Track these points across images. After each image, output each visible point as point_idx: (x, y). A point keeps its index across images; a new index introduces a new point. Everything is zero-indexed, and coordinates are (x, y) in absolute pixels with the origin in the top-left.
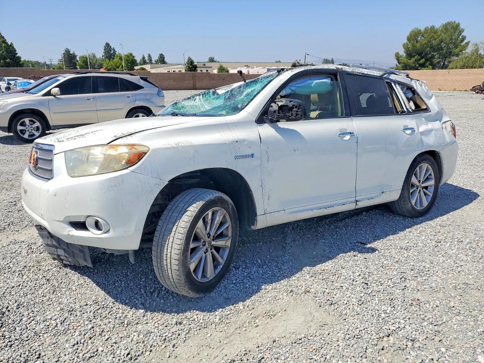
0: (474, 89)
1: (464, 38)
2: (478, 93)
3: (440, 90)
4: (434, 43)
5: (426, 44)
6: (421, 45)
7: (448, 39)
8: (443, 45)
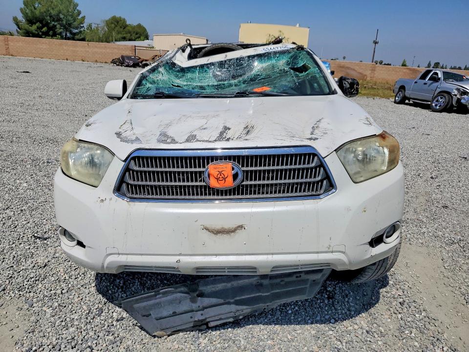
0: (113, 62)
1: (79, 13)
2: (118, 65)
3: (83, 61)
4: (53, 13)
5: (45, 12)
6: (40, 12)
7: (65, 11)
8: (62, 16)
